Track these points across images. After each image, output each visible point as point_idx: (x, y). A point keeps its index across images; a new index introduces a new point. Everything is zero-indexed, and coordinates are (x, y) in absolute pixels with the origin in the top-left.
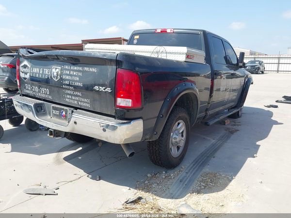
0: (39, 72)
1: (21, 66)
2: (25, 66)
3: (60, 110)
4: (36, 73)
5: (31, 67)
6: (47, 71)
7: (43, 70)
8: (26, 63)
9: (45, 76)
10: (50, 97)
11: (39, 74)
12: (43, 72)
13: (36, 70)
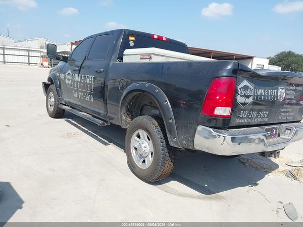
0: (264, 94)
1: (239, 87)
2: (246, 88)
3: (271, 130)
4: (261, 96)
5: (255, 88)
6: (272, 92)
7: (268, 91)
8: (245, 83)
9: (271, 97)
10: (266, 120)
11: (265, 95)
12: (268, 93)
13: (260, 92)
